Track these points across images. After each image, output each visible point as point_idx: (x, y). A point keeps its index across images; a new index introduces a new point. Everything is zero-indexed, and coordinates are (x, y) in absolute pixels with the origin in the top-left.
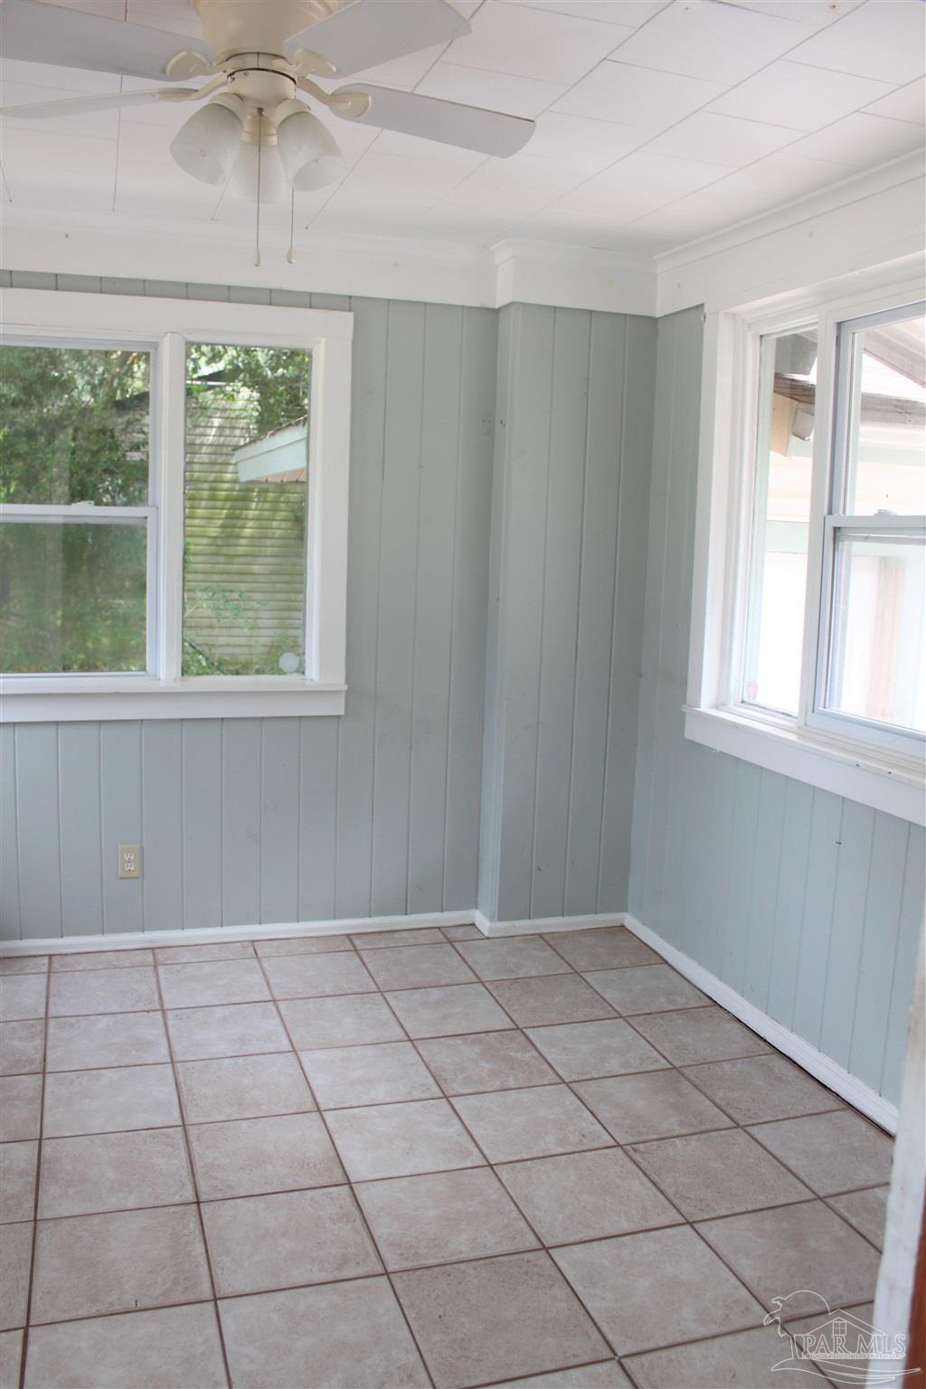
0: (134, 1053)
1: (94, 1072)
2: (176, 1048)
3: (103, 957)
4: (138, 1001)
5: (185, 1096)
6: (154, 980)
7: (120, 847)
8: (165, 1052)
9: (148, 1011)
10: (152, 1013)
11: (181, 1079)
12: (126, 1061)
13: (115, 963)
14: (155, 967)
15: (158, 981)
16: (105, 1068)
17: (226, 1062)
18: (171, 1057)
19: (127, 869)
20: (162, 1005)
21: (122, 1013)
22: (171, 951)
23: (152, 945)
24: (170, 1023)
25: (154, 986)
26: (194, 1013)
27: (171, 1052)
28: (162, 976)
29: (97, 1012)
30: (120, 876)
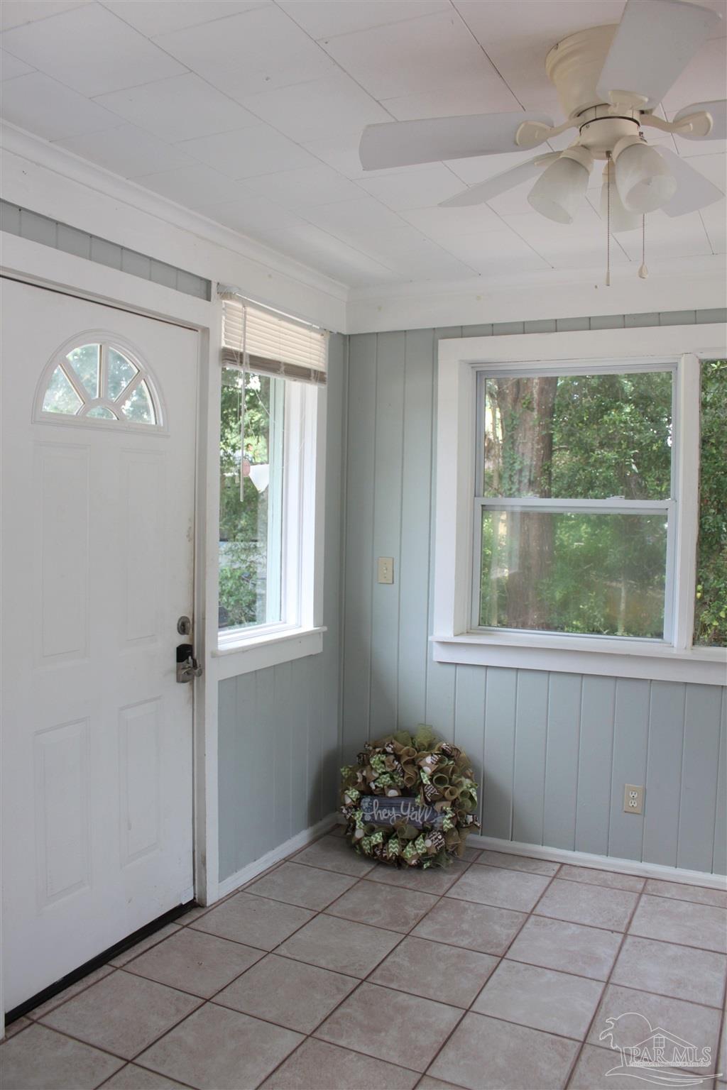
0: (580, 963)
1: (539, 970)
2: (618, 970)
3: (603, 875)
4: (610, 920)
5: (600, 1017)
6: (633, 906)
7: (626, 785)
8: (606, 971)
9: (612, 932)
10: (615, 934)
11: (606, 999)
12: (571, 969)
13: (609, 883)
14: (641, 894)
15: (635, 909)
16: (550, 969)
17: (654, 998)
18: (609, 978)
19: (631, 805)
20: (627, 929)
21: (591, 927)
22: (660, 885)
23: (648, 875)
24: (625, 947)
25: (630, 912)
26: (651, 944)
27: (611, 973)
28: (641, 904)
29: (573, 920)
30: (625, 809)
